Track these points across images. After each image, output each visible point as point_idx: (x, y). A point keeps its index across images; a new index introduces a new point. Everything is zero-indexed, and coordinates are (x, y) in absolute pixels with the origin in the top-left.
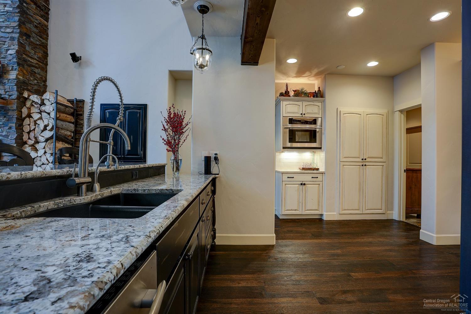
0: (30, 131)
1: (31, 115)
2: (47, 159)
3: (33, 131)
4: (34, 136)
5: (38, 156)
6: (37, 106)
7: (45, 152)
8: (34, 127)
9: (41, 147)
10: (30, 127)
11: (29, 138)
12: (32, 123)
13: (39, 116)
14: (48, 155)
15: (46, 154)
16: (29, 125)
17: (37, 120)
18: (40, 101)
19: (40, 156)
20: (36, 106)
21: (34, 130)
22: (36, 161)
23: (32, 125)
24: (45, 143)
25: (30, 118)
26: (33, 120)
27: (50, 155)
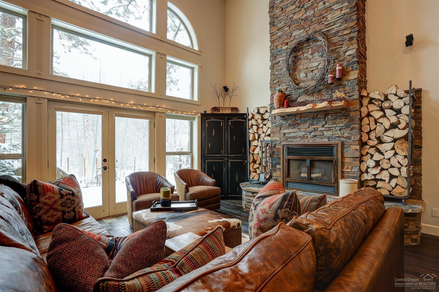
0: (371, 131)
1: (371, 113)
2: (399, 162)
3: (374, 131)
4: (375, 136)
5: (384, 158)
6: (379, 103)
7: (396, 154)
8: (376, 126)
9: (388, 148)
10: (369, 126)
11: (369, 139)
12: (372, 122)
13: (381, 113)
14: (400, 158)
15: (396, 156)
16: (369, 124)
17: (378, 119)
18: (383, 98)
19: (388, 158)
20: (376, 103)
21: (375, 129)
22: (382, 164)
23: (373, 125)
24: (393, 143)
25: (369, 117)
26: (372, 119)
27: (403, 157)
